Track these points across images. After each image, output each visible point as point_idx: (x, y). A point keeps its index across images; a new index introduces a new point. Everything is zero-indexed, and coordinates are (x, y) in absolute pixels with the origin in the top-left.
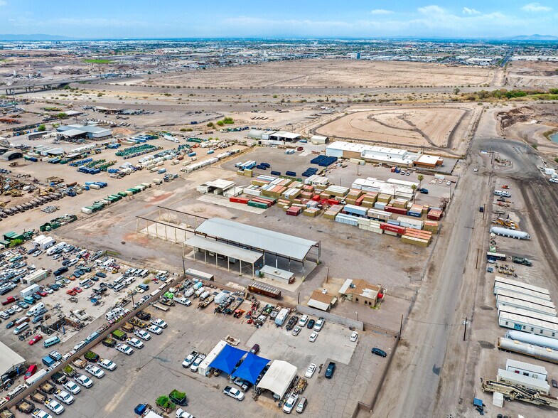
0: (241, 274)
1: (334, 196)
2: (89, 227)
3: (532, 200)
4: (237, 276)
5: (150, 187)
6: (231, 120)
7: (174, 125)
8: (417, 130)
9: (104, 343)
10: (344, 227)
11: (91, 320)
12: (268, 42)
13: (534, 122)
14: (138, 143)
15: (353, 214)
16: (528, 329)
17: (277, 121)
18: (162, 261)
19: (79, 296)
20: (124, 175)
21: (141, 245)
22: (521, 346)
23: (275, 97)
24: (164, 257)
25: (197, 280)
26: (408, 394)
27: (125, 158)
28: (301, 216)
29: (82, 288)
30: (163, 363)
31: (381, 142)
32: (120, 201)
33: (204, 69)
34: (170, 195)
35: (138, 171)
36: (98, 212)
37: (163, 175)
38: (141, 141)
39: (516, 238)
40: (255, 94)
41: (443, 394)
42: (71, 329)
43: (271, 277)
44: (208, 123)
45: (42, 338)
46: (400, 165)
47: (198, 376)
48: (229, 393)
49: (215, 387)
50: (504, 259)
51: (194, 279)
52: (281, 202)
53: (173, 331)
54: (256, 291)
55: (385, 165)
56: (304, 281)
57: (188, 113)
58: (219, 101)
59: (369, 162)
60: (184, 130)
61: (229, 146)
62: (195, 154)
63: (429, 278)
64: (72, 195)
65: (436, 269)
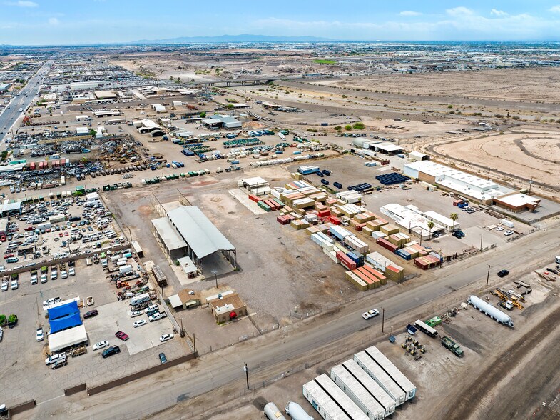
1: (343, 215)
2: (131, 194)
6: (363, 126)
11: (46, 255)
14: (253, 136)
15: (335, 237)
20: (205, 160)
21: (141, 215)
27: (225, 147)
29: (70, 233)
33: (411, 73)
35: (220, 159)
36: (151, 185)
37: (232, 166)
38: (257, 135)
39: (494, 319)
44: (339, 126)
46: (472, 200)
50: (431, 335)
52: (284, 208)
55: (456, 195)
56: (202, 280)
57: (332, 115)
58: (385, 106)
59: (441, 189)
60: (309, 130)
61: (322, 149)
62: (282, 153)
63: (314, 320)
64: (153, 170)
65: (336, 315)
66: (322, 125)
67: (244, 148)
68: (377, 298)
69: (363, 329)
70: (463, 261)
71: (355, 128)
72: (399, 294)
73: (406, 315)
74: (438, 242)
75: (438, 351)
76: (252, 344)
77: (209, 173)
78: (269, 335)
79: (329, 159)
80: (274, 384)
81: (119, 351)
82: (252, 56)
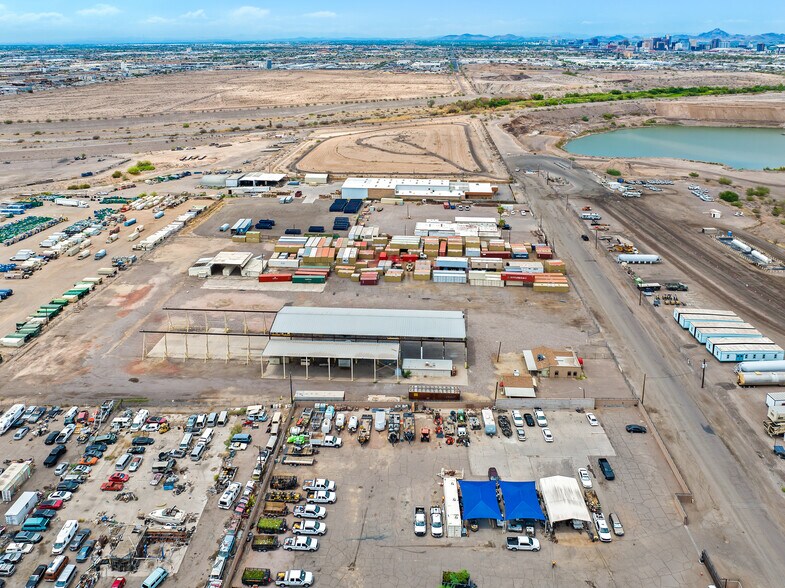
0: (375, 380)
1: (406, 251)
2: (39, 369)
3: (624, 219)
4: (370, 385)
5: (101, 282)
6: (148, 164)
7: (51, 181)
8: (432, 154)
9: (256, 548)
10: (450, 287)
11: (194, 520)
12: (108, 49)
13: (536, 133)
14: (11, 216)
15: (449, 269)
16: (750, 357)
17: (223, 159)
18: (232, 393)
19: (130, 487)
20: (30, 271)
21: (170, 376)
22: (764, 377)
23: (186, 126)
24: (230, 386)
25: (323, 405)
26: (708, 467)
27: (8, 244)
28: (383, 284)
29: (125, 472)
30: (381, 542)
31: (397, 173)
32: (62, 314)
33: (31, 92)
34: (147, 290)
35: (52, 262)
36: (34, 341)
37: (108, 260)
38: (16, 213)
39: (648, 263)
40: (150, 125)
41: (737, 453)
42: (168, 546)
43: (421, 374)
44: (112, 172)
45: (124, 580)
46: (450, 200)
47: (449, 541)
48: (519, 547)
49: (486, 546)
50: (658, 288)
51: (317, 405)
52: (342, 270)
53: (352, 490)
54: (423, 397)
55: (430, 201)
56: (468, 368)
57: (62, 162)
58: (96, 138)
59: (408, 200)
60: (74, 187)
71: (143, 169)
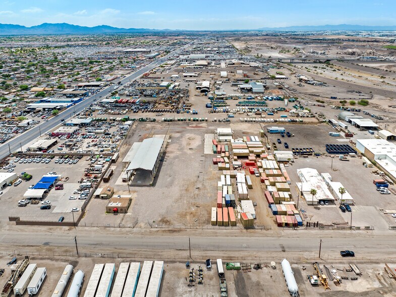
6: (365, 102)
41: (27, 248)
60: (318, 101)
61: (308, 117)
62: (273, 115)
63: (158, 231)
64: (177, 113)
65: (175, 234)
66: (332, 98)
67: (247, 107)
68: (216, 233)
69: (180, 250)
70: (322, 231)
71: (359, 103)
72: (236, 236)
73: (222, 252)
74: (319, 209)
75: (211, 287)
76: (108, 231)
77: (206, 121)
78: (123, 229)
79: (305, 125)
80: (92, 258)
81: (49, 208)
82: (336, 41)
